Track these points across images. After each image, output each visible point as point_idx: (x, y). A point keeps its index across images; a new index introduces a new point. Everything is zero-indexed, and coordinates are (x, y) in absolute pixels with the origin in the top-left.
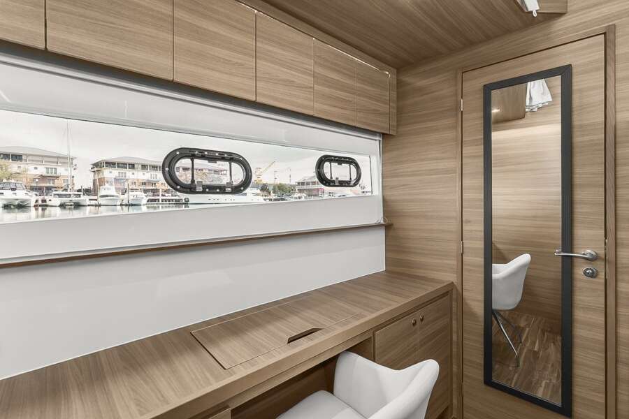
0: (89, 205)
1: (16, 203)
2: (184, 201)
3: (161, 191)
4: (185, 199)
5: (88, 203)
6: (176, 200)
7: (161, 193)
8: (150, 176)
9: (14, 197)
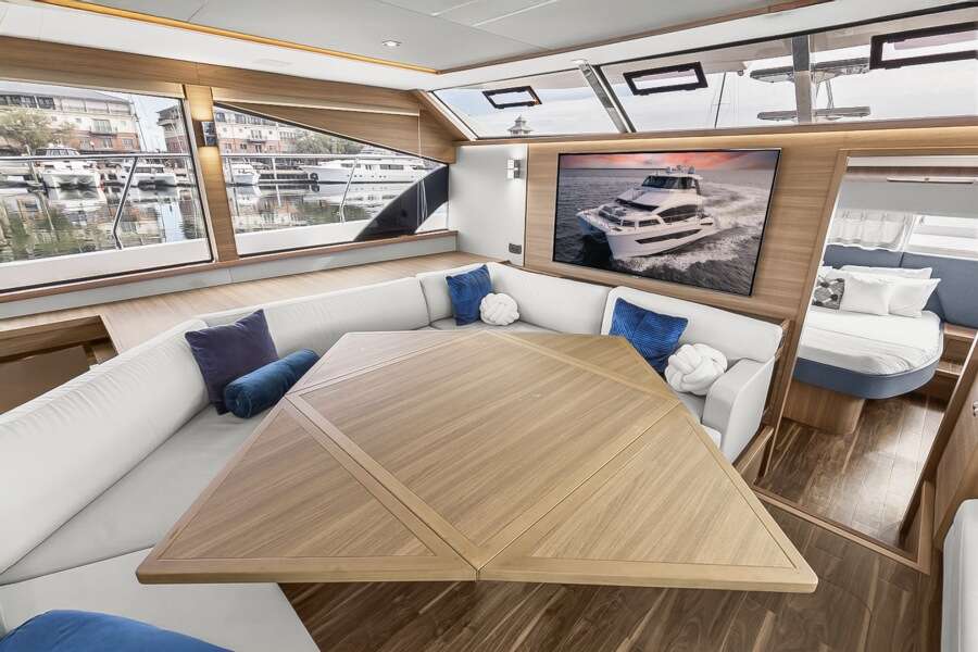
0: (179, 185)
1: (75, 181)
2: (309, 179)
3: (273, 160)
4: (312, 175)
5: (176, 181)
6: (298, 176)
7: (274, 164)
8: (249, 133)
9: (69, 172)
